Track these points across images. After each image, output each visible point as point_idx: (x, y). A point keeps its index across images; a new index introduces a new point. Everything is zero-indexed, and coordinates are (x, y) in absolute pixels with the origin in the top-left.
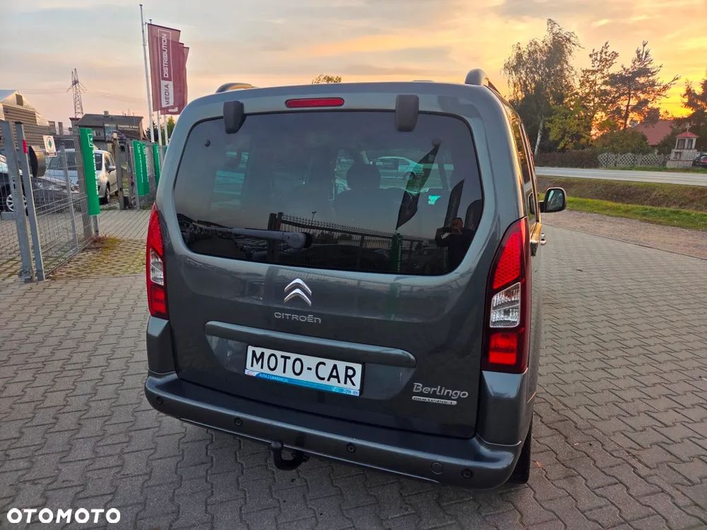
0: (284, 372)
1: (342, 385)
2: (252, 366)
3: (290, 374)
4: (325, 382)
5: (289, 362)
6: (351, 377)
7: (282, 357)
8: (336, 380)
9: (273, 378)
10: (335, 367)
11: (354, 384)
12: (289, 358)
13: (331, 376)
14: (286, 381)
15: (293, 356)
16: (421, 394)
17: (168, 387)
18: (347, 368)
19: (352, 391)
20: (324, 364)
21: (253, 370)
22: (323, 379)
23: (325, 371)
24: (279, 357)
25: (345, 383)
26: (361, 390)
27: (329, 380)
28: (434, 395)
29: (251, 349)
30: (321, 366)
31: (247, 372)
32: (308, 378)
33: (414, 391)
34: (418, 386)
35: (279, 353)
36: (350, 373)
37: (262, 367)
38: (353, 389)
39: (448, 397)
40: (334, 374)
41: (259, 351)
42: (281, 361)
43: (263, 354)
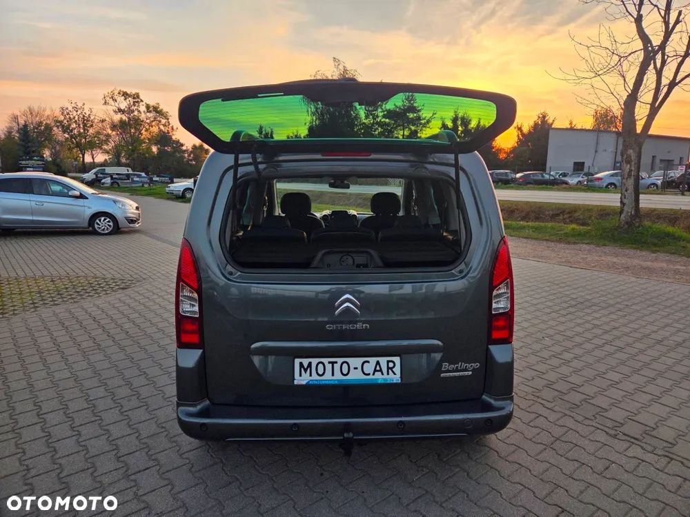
0: (333, 375)
1: (385, 376)
2: (300, 375)
3: (338, 376)
4: (371, 377)
5: (337, 367)
6: (391, 369)
7: (329, 363)
8: (380, 373)
9: (323, 382)
10: (378, 363)
11: (395, 374)
12: (336, 362)
13: (375, 370)
14: (336, 382)
15: (340, 360)
16: (448, 371)
17: (203, 413)
18: (388, 362)
19: (395, 380)
20: (368, 362)
21: (301, 379)
22: (369, 374)
23: (369, 368)
24: (326, 364)
25: (388, 374)
26: (401, 377)
27: (374, 374)
28: (457, 370)
29: (297, 361)
30: (366, 364)
31: (296, 382)
32: (355, 376)
33: (443, 369)
34: (446, 366)
35: (326, 360)
36: (391, 365)
37: (311, 375)
38: (395, 378)
39: (466, 370)
40: (378, 368)
41: (306, 362)
42: (329, 367)
43: (310, 364)
